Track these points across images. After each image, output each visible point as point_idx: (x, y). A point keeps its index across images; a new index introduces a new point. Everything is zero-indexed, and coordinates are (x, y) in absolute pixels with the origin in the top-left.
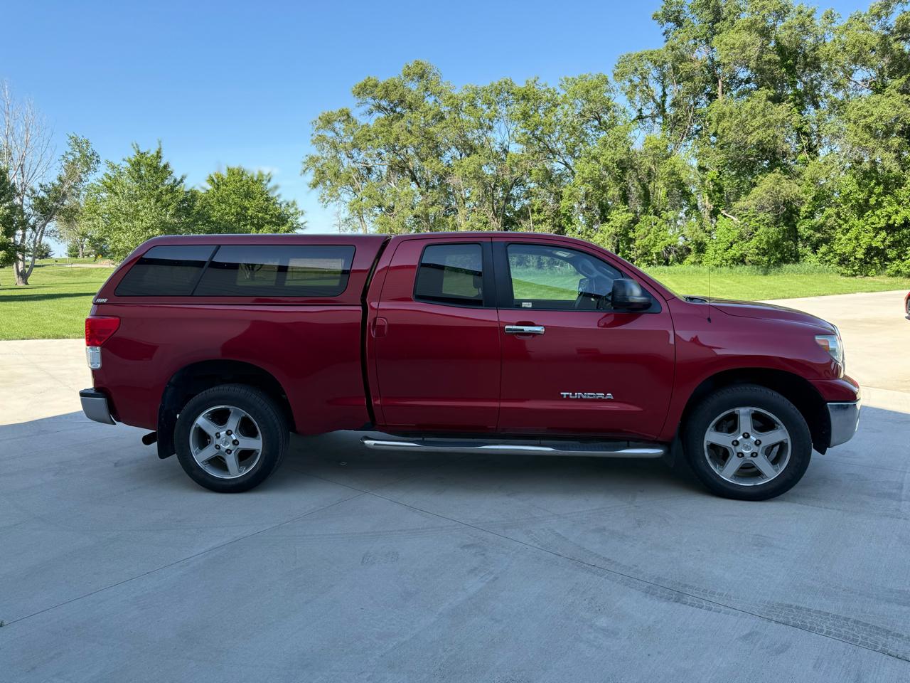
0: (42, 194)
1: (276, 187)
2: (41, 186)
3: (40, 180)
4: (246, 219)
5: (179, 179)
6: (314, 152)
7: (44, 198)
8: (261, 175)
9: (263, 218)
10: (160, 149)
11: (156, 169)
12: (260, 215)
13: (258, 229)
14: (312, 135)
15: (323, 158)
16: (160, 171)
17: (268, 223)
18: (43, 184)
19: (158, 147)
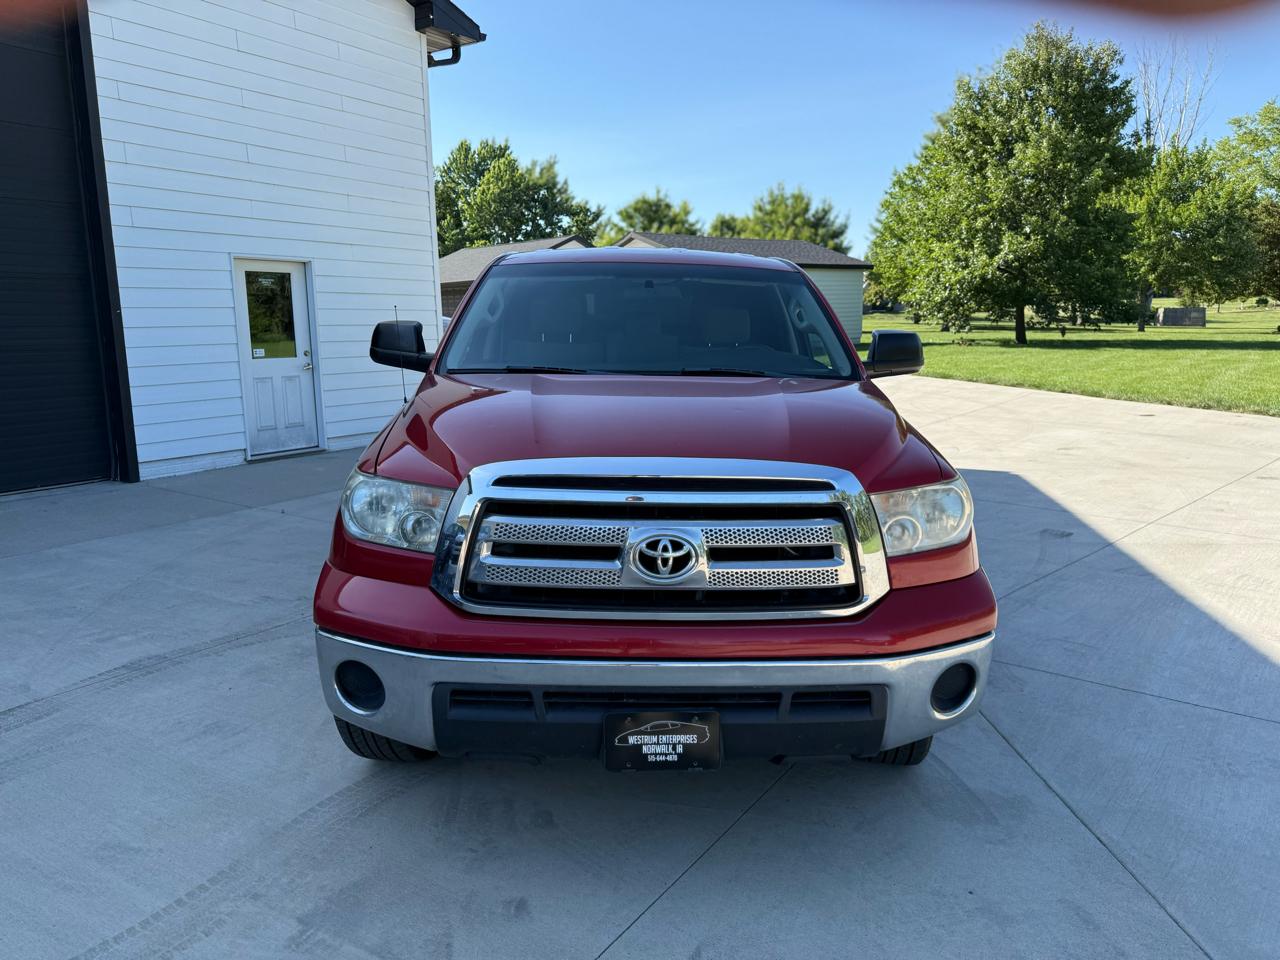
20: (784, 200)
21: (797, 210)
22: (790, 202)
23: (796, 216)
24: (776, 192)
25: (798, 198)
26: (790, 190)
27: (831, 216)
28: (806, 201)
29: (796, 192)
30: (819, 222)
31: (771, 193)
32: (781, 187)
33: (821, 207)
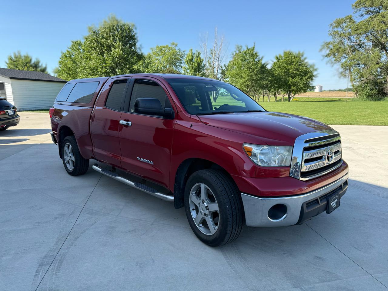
0: (224, 68)
1: (305, 59)
2: (224, 65)
3: (224, 63)
4: (288, 74)
5: (260, 59)
6: (330, 39)
7: (224, 69)
8: (299, 53)
9: (296, 73)
10: (254, 46)
11: (252, 55)
12: (295, 72)
13: (293, 78)
14: (329, 31)
15: (334, 42)
16: (254, 55)
17: (298, 75)
18: (225, 64)
19: (254, 45)
20: (20, 57)
21: (27, 61)
22: (23, 58)
23: (27, 63)
24: (17, 54)
25: (27, 57)
26: (23, 54)
27: (40, 64)
28: (30, 58)
29: (26, 55)
30: (36, 66)
31: (15, 55)
32: (19, 52)
33: (36, 61)
